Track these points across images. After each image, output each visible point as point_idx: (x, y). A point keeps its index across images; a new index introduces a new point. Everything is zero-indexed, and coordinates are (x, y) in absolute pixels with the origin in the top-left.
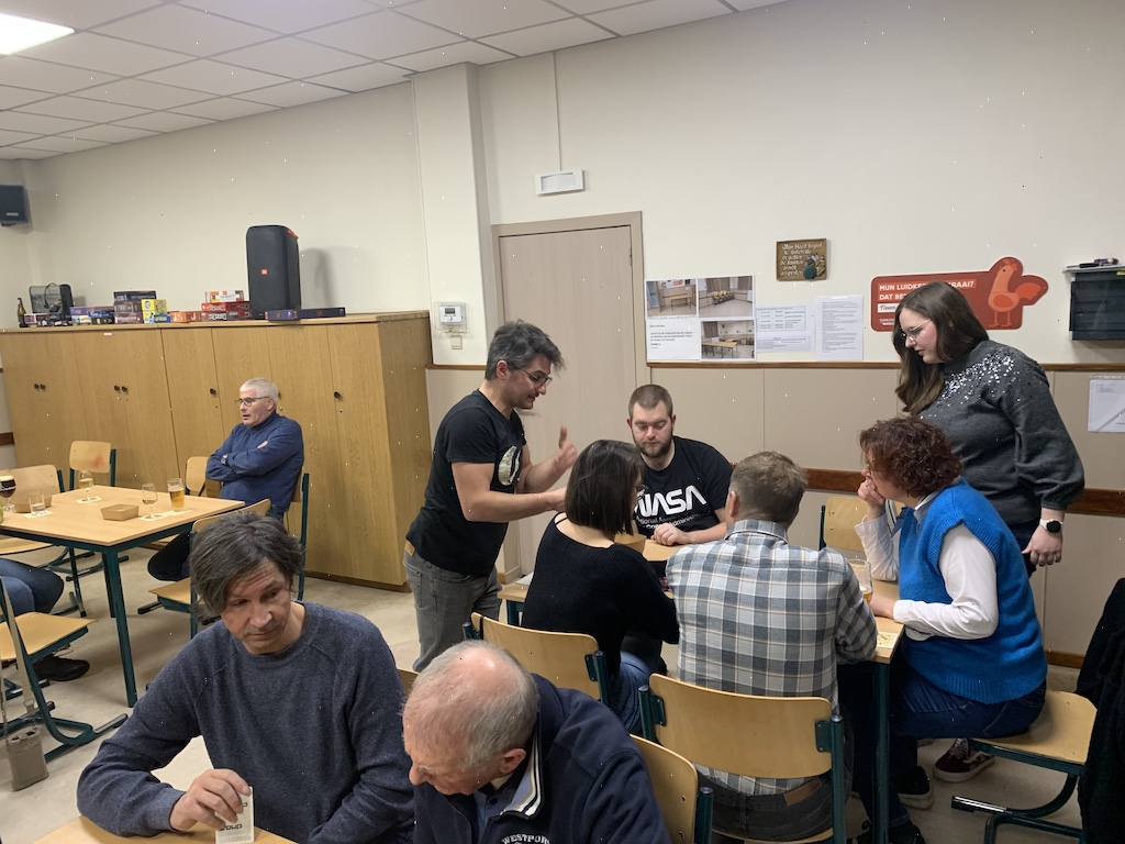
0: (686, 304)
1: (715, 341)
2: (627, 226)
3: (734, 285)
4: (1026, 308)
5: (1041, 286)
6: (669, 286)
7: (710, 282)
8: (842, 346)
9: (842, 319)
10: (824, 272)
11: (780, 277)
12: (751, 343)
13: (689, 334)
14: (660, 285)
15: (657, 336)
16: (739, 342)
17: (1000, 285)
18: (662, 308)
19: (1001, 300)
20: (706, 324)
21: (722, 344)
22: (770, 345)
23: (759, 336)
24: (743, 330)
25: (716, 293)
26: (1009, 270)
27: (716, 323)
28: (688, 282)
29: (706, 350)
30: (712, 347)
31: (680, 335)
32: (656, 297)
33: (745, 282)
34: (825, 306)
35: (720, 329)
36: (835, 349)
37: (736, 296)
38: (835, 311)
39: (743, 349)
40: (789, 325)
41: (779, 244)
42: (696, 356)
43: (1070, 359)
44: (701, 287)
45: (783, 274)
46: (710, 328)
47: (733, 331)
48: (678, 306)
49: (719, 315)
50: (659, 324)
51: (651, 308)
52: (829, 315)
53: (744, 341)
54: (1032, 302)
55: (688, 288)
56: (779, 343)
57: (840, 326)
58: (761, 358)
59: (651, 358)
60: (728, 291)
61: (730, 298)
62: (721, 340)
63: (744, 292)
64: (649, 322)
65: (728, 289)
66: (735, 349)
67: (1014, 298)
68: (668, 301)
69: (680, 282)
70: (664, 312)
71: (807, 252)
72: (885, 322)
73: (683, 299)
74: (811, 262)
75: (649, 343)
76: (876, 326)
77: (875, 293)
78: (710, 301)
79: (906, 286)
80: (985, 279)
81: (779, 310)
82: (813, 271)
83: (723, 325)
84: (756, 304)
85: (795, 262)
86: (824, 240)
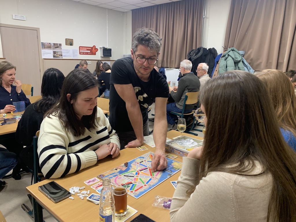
0: (50, 48)
1: (55, 55)
2: (37, 30)
3: (58, 45)
6: (46, 43)
7: (54, 44)
8: (75, 57)
10: (73, 44)
11: (66, 45)
12: (62, 55)
13: (50, 53)
14: (44, 43)
15: (44, 53)
16: (60, 55)
18: (45, 48)
19: (94, 51)
21: (57, 55)
22: (65, 56)
23: (63, 54)
24: (60, 53)
25: (55, 46)
26: (94, 47)
27: (55, 51)
28: (50, 43)
29: (54, 56)
31: (49, 53)
32: (43, 45)
33: (60, 45)
34: (73, 50)
35: (56, 53)
40: (68, 53)
41: (66, 39)
42: (52, 58)
44: (52, 45)
46: (54, 53)
47: (59, 53)
48: (48, 48)
49: (56, 50)
50: (44, 51)
51: (42, 48)
54: (97, 52)
55: (50, 45)
56: (67, 56)
57: (75, 53)
58: (63, 58)
59: (43, 57)
60: (57, 46)
61: (58, 47)
64: (42, 50)
66: (59, 57)
67: (95, 51)
68: (46, 47)
69: (48, 43)
71: (70, 41)
72: (81, 53)
73: (49, 47)
74: (71, 43)
75: (42, 54)
76: (80, 54)
77: (80, 49)
78: (54, 47)
79: (83, 48)
80: (92, 48)
81: (66, 50)
82: (71, 44)
83: (57, 52)
84: (62, 49)
85: (68, 42)
86: (73, 40)
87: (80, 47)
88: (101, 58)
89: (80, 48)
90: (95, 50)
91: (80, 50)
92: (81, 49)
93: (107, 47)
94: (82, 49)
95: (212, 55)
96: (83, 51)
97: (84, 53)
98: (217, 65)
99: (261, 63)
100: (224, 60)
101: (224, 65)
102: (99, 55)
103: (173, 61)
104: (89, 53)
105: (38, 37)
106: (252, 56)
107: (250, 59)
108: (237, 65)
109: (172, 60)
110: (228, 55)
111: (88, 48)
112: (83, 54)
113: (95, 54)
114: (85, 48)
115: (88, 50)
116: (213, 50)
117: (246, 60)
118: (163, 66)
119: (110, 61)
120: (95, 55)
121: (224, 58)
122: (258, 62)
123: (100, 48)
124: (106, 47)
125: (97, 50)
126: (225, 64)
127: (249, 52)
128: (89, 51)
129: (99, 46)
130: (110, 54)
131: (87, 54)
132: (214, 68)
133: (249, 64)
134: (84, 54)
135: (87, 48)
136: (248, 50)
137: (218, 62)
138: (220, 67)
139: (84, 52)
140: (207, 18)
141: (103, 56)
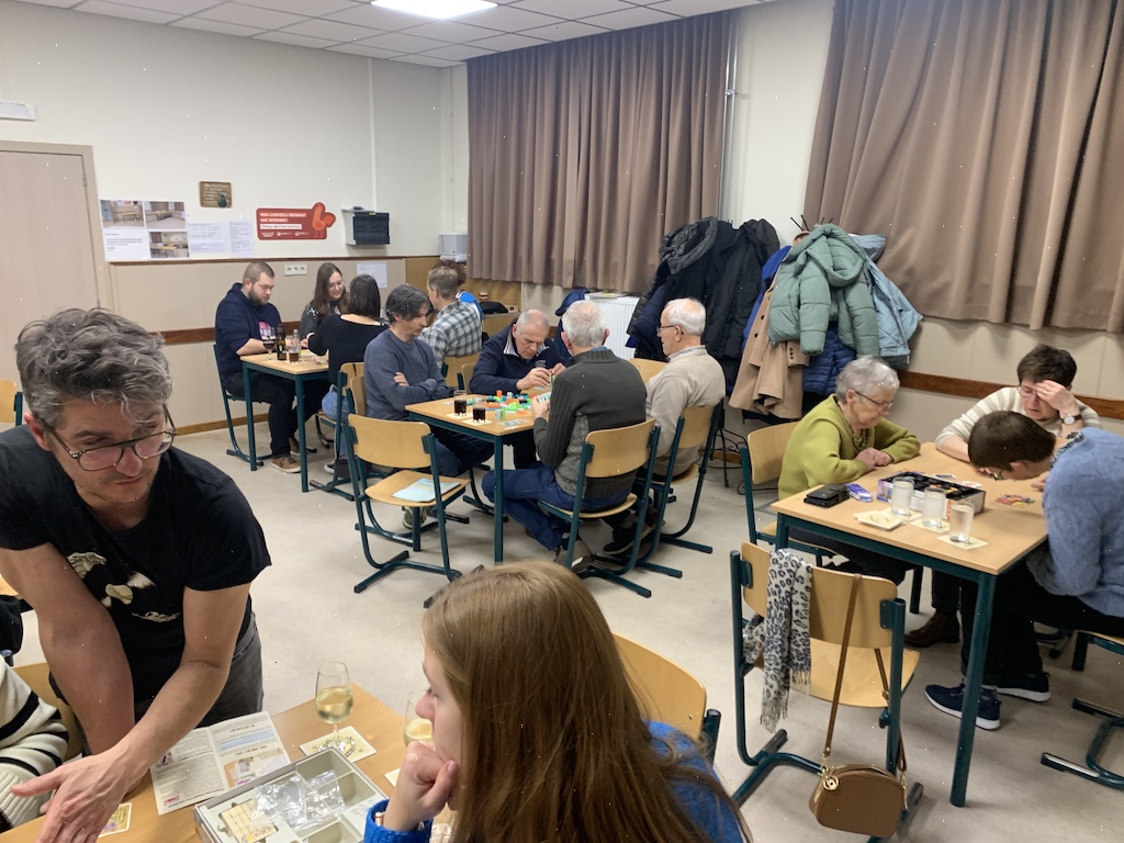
0: (135, 219)
1: (160, 246)
2: (79, 158)
3: (171, 208)
4: (328, 229)
6: (120, 204)
7: (154, 205)
8: (243, 248)
9: (241, 232)
10: (230, 203)
11: (203, 204)
12: (186, 247)
13: (139, 241)
14: (112, 203)
15: (113, 242)
16: (177, 247)
17: (317, 217)
18: (116, 220)
19: (318, 224)
20: (152, 233)
21: (166, 248)
22: (198, 249)
23: (191, 242)
24: (180, 238)
25: (158, 212)
26: (320, 209)
27: (159, 233)
28: (135, 203)
29: (154, 252)
30: (159, 250)
31: (132, 241)
32: (109, 212)
33: (179, 206)
34: (231, 224)
35: (163, 238)
36: (239, 250)
37: (174, 215)
38: (237, 227)
39: (182, 251)
40: (210, 236)
41: (202, 183)
42: (147, 257)
43: (347, 255)
44: (146, 208)
45: (204, 202)
46: (156, 237)
47: (173, 239)
48: (130, 219)
49: (163, 227)
50: (111, 233)
51: (106, 220)
52: (235, 229)
53: (181, 246)
54: (330, 226)
55: (136, 207)
57: (241, 236)
58: (193, 257)
59: (111, 257)
60: (167, 211)
61: (168, 216)
62: (165, 245)
63: (179, 212)
64: (105, 231)
66: (175, 251)
67: (323, 223)
68: (120, 216)
69: (129, 202)
70: (118, 224)
71: (220, 190)
72: (265, 235)
73: (134, 215)
74: (223, 196)
75: (106, 246)
76: (261, 237)
77: (259, 217)
78: (155, 217)
79: (275, 215)
80: (310, 213)
81: (203, 225)
82: (224, 202)
83: (166, 234)
84: (188, 220)
85: (212, 195)
86: (229, 184)
87: (259, 211)
88: (349, 251)
89: (262, 215)
90: (322, 219)
91: (259, 223)
92: (262, 220)
93: (373, 207)
94: (271, 220)
95: (752, 249)
96: (272, 227)
97: (279, 234)
98: (766, 295)
99: (947, 285)
100: (792, 274)
101: (789, 297)
102: (339, 240)
103: (616, 264)
104: (297, 234)
105: (87, 181)
106: (913, 257)
107: (905, 267)
108: (845, 298)
109: (614, 260)
110: (808, 255)
111: (292, 215)
112: (275, 237)
113: (323, 235)
114: (282, 215)
115: (292, 221)
116: (759, 229)
117: (888, 273)
118: (579, 284)
119: (385, 261)
120: (325, 238)
121: (791, 268)
122: (936, 284)
123: (344, 211)
124: (366, 208)
125: (330, 219)
126: (794, 292)
127: (902, 242)
128: (299, 226)
129: (341, 204)
130: (384, 235)
131: (290, 235)
132: (756, 303)
133: (902, 288)
134: (276, 235)
135: (289, 214)
136: (900, 232)
137: (769, 282)
138: (774, 304)
139: (276, 231)
140: (744, 97)
141: (354, 243)
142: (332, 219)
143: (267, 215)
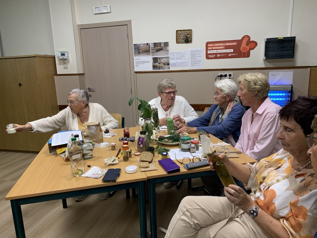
0: (147, 52)
1: (157, 64)
2: (126, 25)
3: (162, 45)
4: (251, 51)
5: (255, 44)
6: (141, 45)
7: (155, 44)
8: (197, 64)
9: (197, 56)
10: (191, 40)
12: (168, 64)
13: (148, 62)
14: (138, 45)
15: (138, 63)
16: (164, 64)
17: (244, 44)
18: (139, 53)
20: (153, 58)
21: (159, 65)
23: (171, 62)
24: (166, 60)
25: (157, 48)
26: (247, 39)
27: (157, 58)
28: (147, 44)
29: (154, 67)
30: (156, 66)
31: (145, 62)
32: (137, 49)
33: (166, 44)
34: (192, 51)
35: (158, 60)
36: (195, 65)
37: (164, 49)
38: (195, 53)
39: (166, 66)
40: (180, 58)
41: (177, 31)
42: (151, 69)
44: (152, 46)
45: (178, 41)
46: (155, 60)
47: (163, 61)
48: (145, 52)
49: (158, 55)
50: (137, 59)
51: (135, 53)
52: (193, 54)
53: (166, 64)
54: (253, 49)
55: (147, 46)
56: (178, 64)
57: (196, 58)
58: (171, 69)
59: (136, 70)
61: (161, 49)
62: (159, 64)
63: (166, 47)
64: (135, 58)
65: (161, 46)
66: (163, 67)
68: (141, 51)
69: (145, 44)
70: (140, 54)
71: (186, 34)
72: (210, 56)
73: (146, 50)
75: (135, 65)
76: (208, 58)
77: (207, 47)
78: (155, 50)
79: (217, 45)
80: (239, 42)
81: (177, 53)
83: (160, 58)
84: (170, 52)
85: (182, 37)
86: (191, 30)
87: (208, 43)
88: (265, 64)
89: (209, 45)
91: (207, 50)
92: (209, 48)
94: (214, 48)
96: (215, 52)
97: (218, 56)
102: (258, 57)
105: (129, 36)
111: (227, 44)
112: (216, 58)
113: (247, 55)
114: (222, 44)
115: (227, 47)
128: (232, 50)
130: (291, 52)
131: (226, 56)
135: (226, 44)
139: (216, 54)
141: (265, 58)
142: (255, 45)
143: (212, 45)
